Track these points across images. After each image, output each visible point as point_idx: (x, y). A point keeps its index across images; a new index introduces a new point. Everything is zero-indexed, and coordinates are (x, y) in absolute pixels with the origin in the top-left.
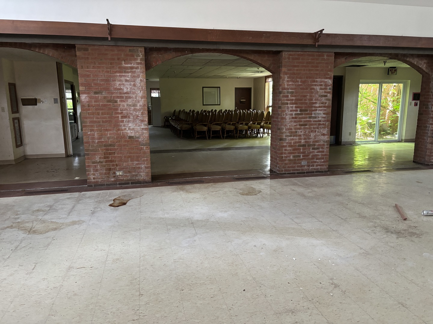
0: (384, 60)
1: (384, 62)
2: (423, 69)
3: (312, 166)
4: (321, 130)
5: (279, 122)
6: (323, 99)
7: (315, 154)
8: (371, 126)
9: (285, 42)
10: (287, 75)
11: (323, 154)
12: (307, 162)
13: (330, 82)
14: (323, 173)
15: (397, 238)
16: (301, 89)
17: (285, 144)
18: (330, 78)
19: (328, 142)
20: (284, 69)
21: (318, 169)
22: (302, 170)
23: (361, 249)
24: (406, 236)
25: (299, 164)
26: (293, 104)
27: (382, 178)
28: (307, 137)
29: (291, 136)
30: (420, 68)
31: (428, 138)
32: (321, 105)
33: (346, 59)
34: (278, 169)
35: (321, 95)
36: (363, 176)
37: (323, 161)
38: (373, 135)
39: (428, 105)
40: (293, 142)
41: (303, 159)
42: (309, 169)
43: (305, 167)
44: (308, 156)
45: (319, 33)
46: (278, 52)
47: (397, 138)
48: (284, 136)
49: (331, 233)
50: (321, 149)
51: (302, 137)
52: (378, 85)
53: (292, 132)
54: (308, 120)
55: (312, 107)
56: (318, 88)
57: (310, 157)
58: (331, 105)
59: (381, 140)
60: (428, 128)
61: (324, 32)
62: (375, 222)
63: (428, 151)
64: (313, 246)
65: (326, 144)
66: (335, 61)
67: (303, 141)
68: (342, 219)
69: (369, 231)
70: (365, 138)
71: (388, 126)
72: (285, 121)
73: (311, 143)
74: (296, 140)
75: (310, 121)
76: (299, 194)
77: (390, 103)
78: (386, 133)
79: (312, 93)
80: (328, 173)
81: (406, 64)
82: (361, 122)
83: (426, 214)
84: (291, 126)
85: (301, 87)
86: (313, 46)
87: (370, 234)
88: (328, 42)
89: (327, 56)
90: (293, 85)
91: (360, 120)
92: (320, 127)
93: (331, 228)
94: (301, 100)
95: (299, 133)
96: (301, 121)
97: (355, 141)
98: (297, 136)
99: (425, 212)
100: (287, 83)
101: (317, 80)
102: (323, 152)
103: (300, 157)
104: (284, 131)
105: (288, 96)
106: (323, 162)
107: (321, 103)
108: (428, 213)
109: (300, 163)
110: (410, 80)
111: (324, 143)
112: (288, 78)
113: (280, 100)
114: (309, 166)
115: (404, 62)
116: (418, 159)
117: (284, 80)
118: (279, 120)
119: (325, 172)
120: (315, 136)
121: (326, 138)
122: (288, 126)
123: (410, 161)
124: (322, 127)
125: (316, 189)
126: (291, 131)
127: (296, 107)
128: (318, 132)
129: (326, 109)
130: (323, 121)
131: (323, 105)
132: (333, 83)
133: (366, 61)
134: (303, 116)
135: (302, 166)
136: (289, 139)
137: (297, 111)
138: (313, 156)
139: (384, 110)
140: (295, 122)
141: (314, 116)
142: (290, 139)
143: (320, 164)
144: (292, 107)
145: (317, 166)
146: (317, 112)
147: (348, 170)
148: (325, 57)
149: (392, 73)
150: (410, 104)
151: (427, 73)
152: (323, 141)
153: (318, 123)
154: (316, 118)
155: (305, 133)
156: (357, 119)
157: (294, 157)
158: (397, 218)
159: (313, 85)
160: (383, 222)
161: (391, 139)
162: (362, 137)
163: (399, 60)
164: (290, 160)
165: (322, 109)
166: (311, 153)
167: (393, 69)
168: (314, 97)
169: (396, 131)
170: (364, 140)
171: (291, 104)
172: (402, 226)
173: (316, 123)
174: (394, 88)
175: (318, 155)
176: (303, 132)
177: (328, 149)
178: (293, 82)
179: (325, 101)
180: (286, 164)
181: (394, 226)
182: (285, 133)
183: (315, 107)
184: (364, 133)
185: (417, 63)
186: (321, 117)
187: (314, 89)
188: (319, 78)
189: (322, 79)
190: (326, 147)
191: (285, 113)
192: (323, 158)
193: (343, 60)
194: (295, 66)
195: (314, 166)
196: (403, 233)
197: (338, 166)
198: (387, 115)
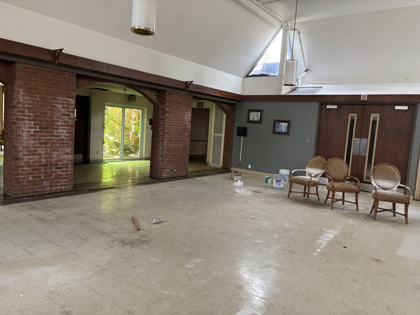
0: (124, 88)
1: (124, 89)
2: (153, 100)
3: (55, 187)
4: (65, 149)
5: (13, 139)
6: (66, 118)
7: (59, 174)
8: (117, 145)
9: (18, 53)
10: (22, 88)
11: (67, 173)
12: (50, 182)
13: (73, 101)
14: (68, 193)
15: (131, 248)
16: (40, 105)
17: (22, 164)
18: (72, 98)
19: (72, 161)
20: (18, 82)
21: (62, 189)
22: (44, 191)
23: (98, 266)
24: (138, 245)
25: (40, 185)
26: (31, 120)
27: (123, 194)
28: (49, 156)
29: (29, 155)
30: (151, 99)
31: (160, 157)
32: (64, 124)
33: (88, 81)
34: (14, 192)
35: (64, 114)
36: (107, 193)
37: (67, 180)
38: (119, 153)
39: (158, 130)
40: (31, 161)
41: (44, 180)
42: (51, 190)
43: (46, 188)
44: (50, 176)
45: (59, 51)
46: (12, 63)
47: (139, 157)
48: (21, 155)
49: (69, 256)
50: (65, 168)
51: (43, 156)
52: (122, 108)
53: (30, 151)
54: (50, 139)
55: (54, 125)
56: (60, 106)
57: (53, 177)
58: (74, 124)
59: (126, 158)
60: (159, 149)
61: (63, 51)
62: (114, 237)
63: (160, 167)
64: (47, 275)
65: (70, 163)
66: (77, 82)
67: (44, 160)
68: (83, 239)
69: (108, 246)
70: (113, 157)
71: (132, 146)
72: (22, 139)
73: (54, 163)
74: (36, 159)
75: (52, 140)
76: (37, 218)
77: (132, 126)
78: (130, 152)
79: (53, 110)
80: (73, 192)
81: (140, 94)
82: (108, 141)
83: (155, 223)
84: (29, 144)
85: (40, 103)
86: (53, 63)
87: (107, 250)
88: (69, 62)
89: (69, 75)
90: (30, 100)
91: (108, 139)
92: (63, 146)
93: (69, 251)
94: (41, 117)
95: (39, 152)
96: (42, 140)
97: (103, 160)
98: (36, 155)
99: (154, 221)
100: (23, 97)
101: (59, 98)
102: (68, 171)
103: (41, 178)
104: (20, 149)
105: (24, 112)
106: (67, 182)
107: (63, 122)
108: (156, 221)
109: (42, 184)
110: (146, 108)
111: (68, 163)
112: (24, 92)
113: (14, 115)
114: (51, 186)
115: (139, 92)
116: (153, 175)
117: (18, 93)
118: (14, 137)
119: (70, 191)
120: (58, 155)
121: (70, 157)
122: (25, 144)
123: (148, 176)
124: (66, 146)
125: (57, 211)
126: (29, 149)
127: (34, 124)
128: (61, 151)
129: (69, 129)
130: (66, 140)
131: (66, 124)
132: (76, 103)
133: (109, 86)
134: (43, 134)
135: (43, 187)
136: (27, 158)
137: (36, 128)
138: (56, 176)
139: (128, 131)
140: (34, 140)
141: (56, 135)
142: (29, 158)
143: (64, 184)
144: (30, 124)
145: (61, 186)
146: (60, 130)
147: (94, 187)
148: (67, 77)
149: (132, 100)
150: (147, 128)
151: (156, 104)
152: (66, 160)
153: (61, 142)
154: (58, 136)
155: (46, 151)
156: (104, 139)
157: (33, 177)
158: (133, 230)
159: (54, 103)
160: (121, 235)
161: (134, 157)
162: (110, 156)
163: (135, 90)
164: (29, 182)
165: (64, 127)
166: (54, 172)
167: (132, 96)
168: (55, 115)
169: (138, 150)
170: (111, 158)
171: (28, 120)
172: (136, 236)
173: (59, 142)
174: (135, 113)
175: (62, 175)
176: (44, 151)
177: (72, 169)
178: (31, 97)
179: (68, 120)
180: (23, 186)
181: (129, 238)
182: (22, 151)
183: (57, 125)
184: (111, 152)
185: (149, 94)
186: (64, 136)
187: (55, 107)
188: (61, 96)
189: (64, 97)
190: (70, 166)
191: (20, 130)
192: (67, 178)
193: (85, 82)
194: (32, 81)
195: (57, 187)
196: (136, 243)
197: (83, 185)
198: (131, 136)
